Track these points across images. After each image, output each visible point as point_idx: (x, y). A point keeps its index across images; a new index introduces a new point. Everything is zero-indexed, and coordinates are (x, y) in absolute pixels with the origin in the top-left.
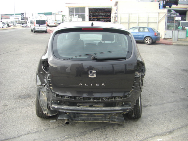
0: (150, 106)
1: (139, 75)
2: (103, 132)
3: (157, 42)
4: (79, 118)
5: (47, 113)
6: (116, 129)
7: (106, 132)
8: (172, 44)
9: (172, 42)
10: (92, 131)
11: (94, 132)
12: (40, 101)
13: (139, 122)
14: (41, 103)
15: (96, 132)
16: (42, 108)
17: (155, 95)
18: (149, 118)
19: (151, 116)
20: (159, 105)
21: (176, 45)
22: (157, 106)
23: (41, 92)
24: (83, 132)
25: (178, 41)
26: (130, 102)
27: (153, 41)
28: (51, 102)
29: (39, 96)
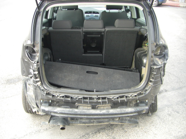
0: (166, 91)
1: (160, 63)
2: (110, 134)
3: (163, 4)
4: (78, 121)
5: (38, 111)
6: (126, 130)
7: (113, 135)
8: (179, 7)
9: (179, 4)
10: (95, 133)
11: (98, 135)
12: (27, 96)
13: (155, 117)
14: (29, 99)
15: (101, 134)
16: (30, 104)
17: (170, 74)
18: (166, 111)
19: (168, 107)
20: (177, 89)
21: (183, 7)
22: (174, 91)
23: (28, 85)
24: (84, 134)
25: (185, 2)
26: (147, 99)
27: (159, 3)
28: (39, 101)
29: (25, 91)
